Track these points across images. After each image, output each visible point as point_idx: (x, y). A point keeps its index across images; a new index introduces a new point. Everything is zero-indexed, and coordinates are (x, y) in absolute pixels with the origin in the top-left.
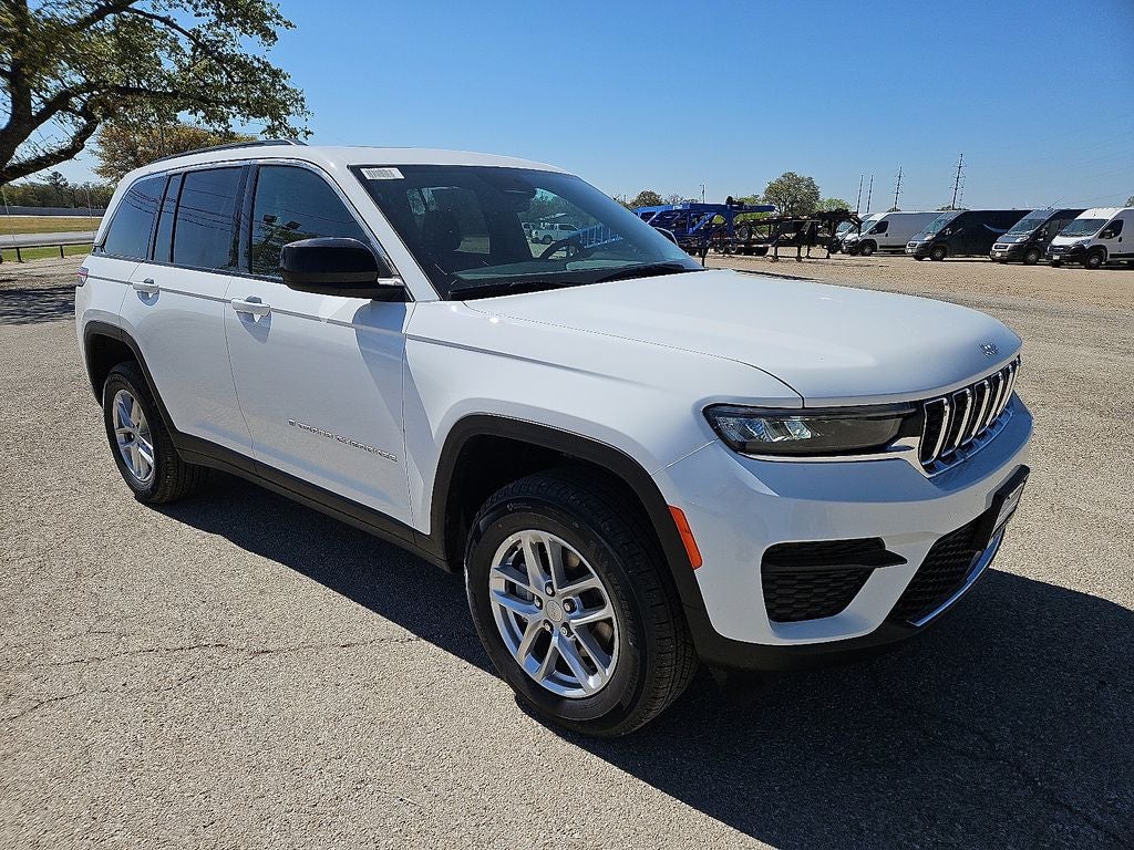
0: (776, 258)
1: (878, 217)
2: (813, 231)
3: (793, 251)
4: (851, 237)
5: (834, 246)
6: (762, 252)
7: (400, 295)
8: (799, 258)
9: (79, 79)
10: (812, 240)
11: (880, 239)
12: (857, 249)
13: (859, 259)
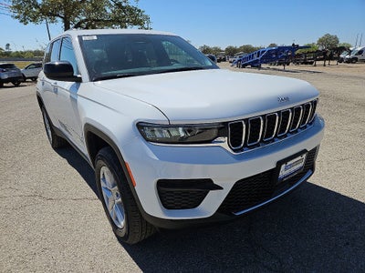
0: (315, 65)
1: (359, 49)
2: (331, 55)
3: (322, 62)
4: (348, 57)
5: (341, 60)
6: (311, 63)
7: (79, 81)
8: (325, 65)
9: (84, 18)
10: (331, 58)
11: (359, 57)
12: (350, 61)
13: (350, 65)
